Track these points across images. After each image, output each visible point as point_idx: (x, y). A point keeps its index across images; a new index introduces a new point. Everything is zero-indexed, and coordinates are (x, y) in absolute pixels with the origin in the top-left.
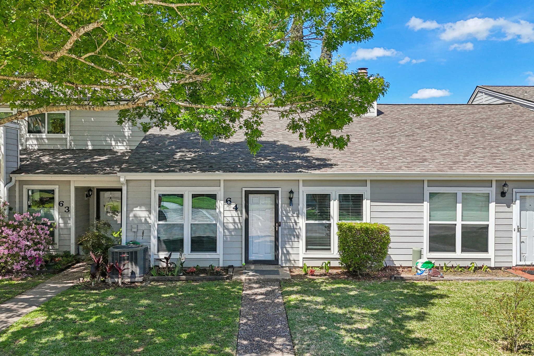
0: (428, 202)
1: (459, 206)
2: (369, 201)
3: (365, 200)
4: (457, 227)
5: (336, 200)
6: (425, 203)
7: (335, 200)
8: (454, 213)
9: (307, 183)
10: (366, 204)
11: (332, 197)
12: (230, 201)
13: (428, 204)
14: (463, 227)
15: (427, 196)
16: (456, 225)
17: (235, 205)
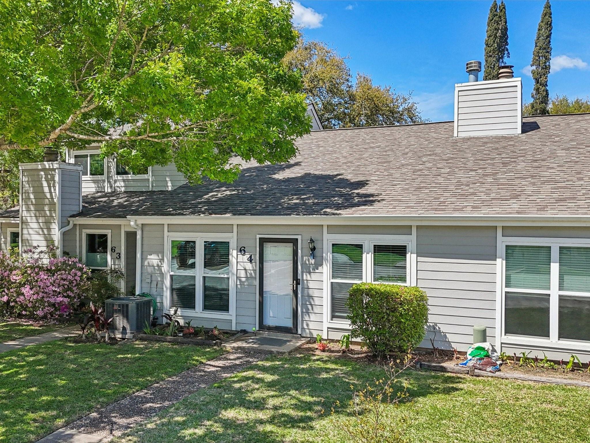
0: (503, 260)
1: (555, 268)
2: (414, 256)
3: (409, 253)
4: (551, 298)
5: (370, 253)
6: (499, 261)
7: (368, 253)
8: (546, 276)
9: (332, 229)
10: (411, 258)
11: (365, 248)
12: (244, 251)
13: (504, 262)
14: (562, 299)
15: (501, 250)
16: (549, 295)
17: (249, 256)
